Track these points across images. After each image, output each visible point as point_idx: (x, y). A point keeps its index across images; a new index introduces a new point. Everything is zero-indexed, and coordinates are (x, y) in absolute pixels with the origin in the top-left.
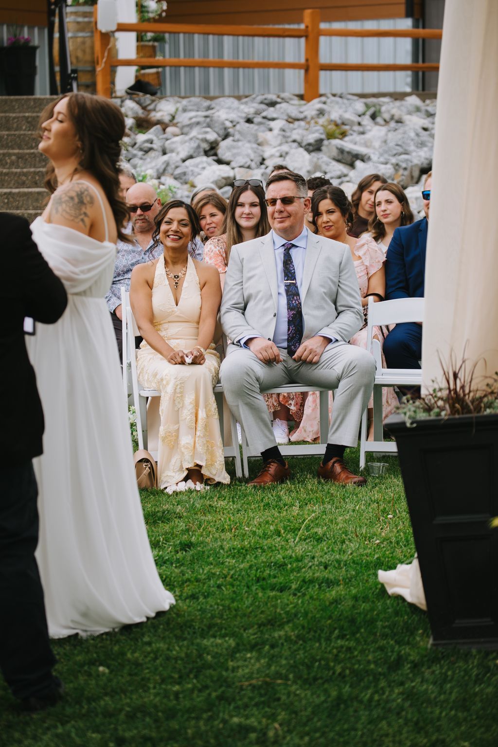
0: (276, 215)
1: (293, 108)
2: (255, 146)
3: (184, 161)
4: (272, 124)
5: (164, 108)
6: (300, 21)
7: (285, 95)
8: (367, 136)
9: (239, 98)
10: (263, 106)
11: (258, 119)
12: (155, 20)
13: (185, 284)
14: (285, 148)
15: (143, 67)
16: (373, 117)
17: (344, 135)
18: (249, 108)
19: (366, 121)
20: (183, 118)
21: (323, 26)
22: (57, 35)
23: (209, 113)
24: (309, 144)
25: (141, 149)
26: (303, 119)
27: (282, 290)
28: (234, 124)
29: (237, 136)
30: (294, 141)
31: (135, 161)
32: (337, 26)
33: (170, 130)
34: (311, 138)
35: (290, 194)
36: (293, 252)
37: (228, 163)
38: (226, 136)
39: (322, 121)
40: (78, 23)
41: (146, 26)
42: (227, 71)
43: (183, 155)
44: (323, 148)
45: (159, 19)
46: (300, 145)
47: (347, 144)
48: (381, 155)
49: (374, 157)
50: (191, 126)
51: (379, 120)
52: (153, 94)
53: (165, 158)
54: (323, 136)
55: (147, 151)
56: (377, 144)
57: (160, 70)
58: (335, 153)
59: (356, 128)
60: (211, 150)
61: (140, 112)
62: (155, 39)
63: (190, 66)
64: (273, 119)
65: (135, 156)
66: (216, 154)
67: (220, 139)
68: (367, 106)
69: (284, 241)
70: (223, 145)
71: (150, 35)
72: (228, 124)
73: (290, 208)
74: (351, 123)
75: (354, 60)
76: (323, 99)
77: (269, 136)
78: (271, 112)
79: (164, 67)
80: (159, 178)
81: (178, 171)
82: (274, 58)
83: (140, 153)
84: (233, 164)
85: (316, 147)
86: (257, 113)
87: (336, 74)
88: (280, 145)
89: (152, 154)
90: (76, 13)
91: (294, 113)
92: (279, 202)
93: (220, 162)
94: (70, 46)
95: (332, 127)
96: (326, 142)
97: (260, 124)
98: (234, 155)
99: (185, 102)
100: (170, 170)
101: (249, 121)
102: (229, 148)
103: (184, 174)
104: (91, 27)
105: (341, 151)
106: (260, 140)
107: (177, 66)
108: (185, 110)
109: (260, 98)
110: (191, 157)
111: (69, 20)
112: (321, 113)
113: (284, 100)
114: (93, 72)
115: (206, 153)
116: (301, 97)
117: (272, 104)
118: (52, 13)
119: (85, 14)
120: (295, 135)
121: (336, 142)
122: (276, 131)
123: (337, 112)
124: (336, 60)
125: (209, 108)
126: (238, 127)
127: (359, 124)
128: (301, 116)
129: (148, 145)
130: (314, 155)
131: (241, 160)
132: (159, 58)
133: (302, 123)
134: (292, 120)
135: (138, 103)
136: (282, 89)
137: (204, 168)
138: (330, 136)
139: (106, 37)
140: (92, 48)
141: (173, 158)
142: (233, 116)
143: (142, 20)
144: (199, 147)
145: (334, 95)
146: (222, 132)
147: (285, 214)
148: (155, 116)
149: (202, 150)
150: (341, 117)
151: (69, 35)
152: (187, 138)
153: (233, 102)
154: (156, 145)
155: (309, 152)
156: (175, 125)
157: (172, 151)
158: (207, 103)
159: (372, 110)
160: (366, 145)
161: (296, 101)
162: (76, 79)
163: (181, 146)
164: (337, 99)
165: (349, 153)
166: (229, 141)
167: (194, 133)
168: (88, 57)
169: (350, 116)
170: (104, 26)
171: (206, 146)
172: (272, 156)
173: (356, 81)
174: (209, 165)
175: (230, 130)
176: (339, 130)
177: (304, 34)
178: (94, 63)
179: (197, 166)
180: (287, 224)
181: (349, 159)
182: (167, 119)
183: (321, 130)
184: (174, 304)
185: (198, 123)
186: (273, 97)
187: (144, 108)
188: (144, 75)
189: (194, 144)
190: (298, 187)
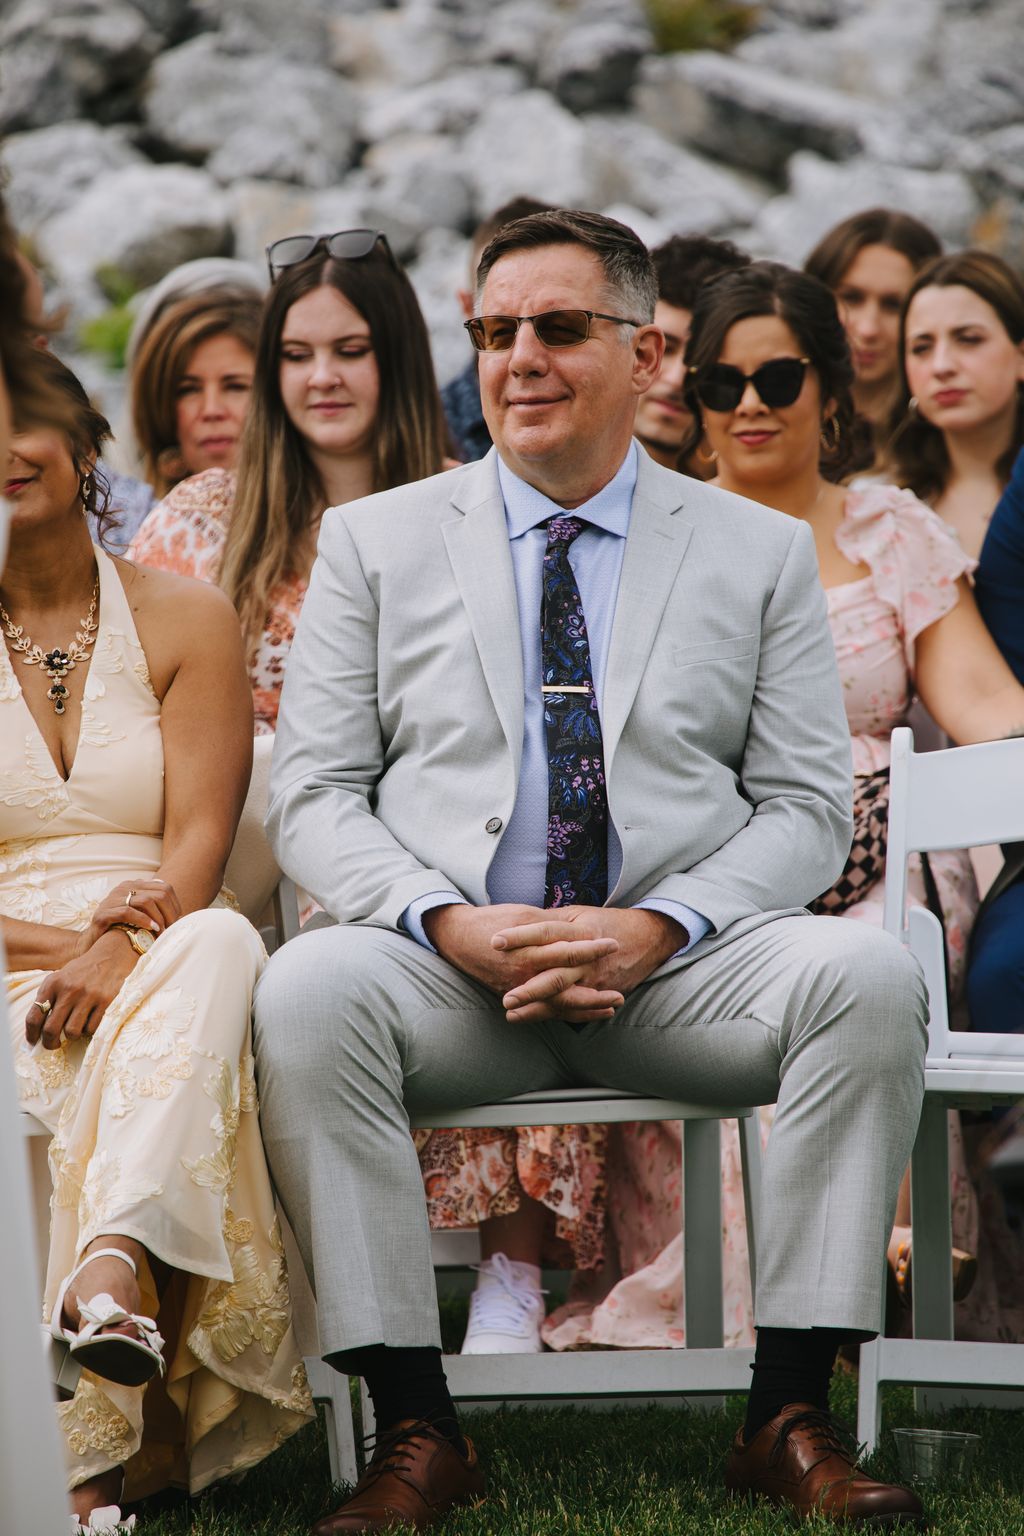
0: (515, 389)
2: (320, 79)
13: (93, 688)
14: (461, 91)
17: (735, 30)
24: (575, 77)
27: (535, 723)
30: (505, 60)
34: (584, 44)
35: (575, 300)
37: (196, 159)
38: (184, 28)
44: (645, 97)
46: (535, 75)
47: (754, 78)
48: (914, 127)
49: (881, 139)
54: (640, 39)
56: (892, 76)
58: (695, 116)
60: (115, 94)
66: (135, 116)
67: (157, 40)
69: (547, 509)
70: (176, 68)
73: (571, 361)
77: (384, 31)
84: (222, 164)
85: (610, 87)
88: (438, 76)
92: (525, 331)
93: (158, 151)
96: (654, 68)
98: (228, 122)
102: (200, 88)
105: (727, 108)
106: (346, 51)
115: (93, 108)
121: (702, 66)
130: (600, 130)
131: (252, 147)
137: (83, 183)
138: (673, 37)
144: (54, 78)
147: (547, 387)
149: (67, 94)
155: (576, 112)
160: (840, 80)
166: (198, 52)
171: (84, 73)
172: (403, 131)
174: (111, 164)
176: (717, 11)
179: (49, 167)
180: (556, 428)
181: (758, 143)
183: (631, 5)
184: (52, 770)
189: (32, 65)
190: (611, 276)
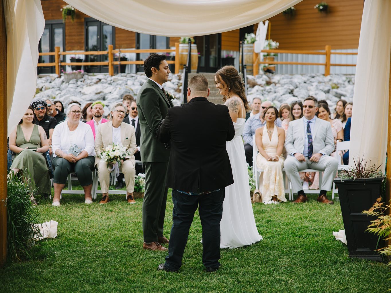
0: (306, 111)
1: (321, 78)
2: (306, 91)
3: (282, 95)
4: (313, 84)
5: (276, 78)
6: (324, 49)
7: (318, 74)
8: (346, 88)
9: (302, 75)
10: (310, 78)
11: (308, 82)
12: (274, 49)
13: (273, 134)
14: (317, 92)
15: (270, 64)
16: (349, 82)
17: (338, 88)
18: (305, 78)
19: (346, 83)
20: (282, 82)
21: (332, 51)
22: (241, 54)
23: (291, 80)
24: (326, 91)
25: (267, 91)
26: (324, 82)
27: (307, 137)
28: (300, 83)
29: (301, 88)
30: (321, 90)
31: (265, 95)
32: (338, 51)
33: (277, 85)
34: (326, 89)
35: (312, 105)
36: (310, 124)
37: (297, 97)
38: (297, 87)
39: (330, 83)
40: (248, 50)
41: (271, 51)
42: (299, 66)
43: (282, 93)
44: (330, 92)
45: (276, 49)
46: (322, 91)
47: (339, 91)
49: (348, 95)
50: (285, 84)
51: (351, 83)
52: (272, 73)
53: (275, 95)
54: (330, 88)
55: (269, 92)
56: (350, 91)
57: (276, 66)
58: (334, 94)
59: (343, 86)
60: (291, 92)
61: (268, 80)
62: (274, 55)
63: (287, 64)
64: (313, 82)
65: (265, 94)
66: (293, 94)
67: (294, 88)
68: (347, 78)
69: (308, 120)
70: (295, 90)
71: (272, 54)
72: (298, 84)
73: (311, 109)
74: (341, 84)
75: (343, 62)
76: (331, 76)
77: (311, 88)
78: (313, 80)
79: (277, 64)
80: (273, 101)
81: (279, 99)
82: (316, 62)
83: (267, 93)
84: (299, 97)
85: (328, 92)
86: (308, 80)
87: (337, 67)
88: (316, 90)
89: (271, 93)
90: (248, 47)
91: (321, 80)
92: (308, 107)
93: (294, 96)
94: (245, 58)
95: (334, 85)
96: (331, 90)
97: (308, 84)
98: (299, 94)
99: (283, 76)
100: (277, 98)
101: (305, 83)
102: (298, 92)
103: (281, 100)
104: (252, 51)
105: (336, 93)
106: (308, 89)
107: (282, 64)
108: (283, 79)
109: (309, 75)
110: (284, 94)
111: (245, 49)
112: (330, 80)
113: (318, 76)
114: (252, 66)
115: (290, 93)
116: (324, 75)
117: (313, 77)
118: (240, 47)
119: (251, 47)
120: (321, 88)
121: (335, 90)
122: (314, 86)
123: (335, 80)
124: (337, 63)
125: (291, 78)
126: (301, 85)
127: (344, 84)
128: (323, 81)
129: (269, 90)
130: (327, 94)
131: (302, 96)
132: (275, 61)
133: (324, 84)
134: (320, 82)
135: (268, 76)
136: (318, 72)
137: (288, 98)
138: (333, 88)
139: (257, 55)
140: (252, 58)
141: (278, 94)
142: (300, 81)
143: (270, 49)
144: (287, 91)
145: (335, 74)
146: (295, 86)
147: (309, 111)
148: (273, 81)
149: (288, 93)
150: (337, 82)
151: (245, 54)
152: (283, 88)
153: (300, 76)
154: (273, 90)
155: (325, 93)
156: (280, 84)
157: (278, 92)
158: (290, 76)
159: (348, 80)
160: (346, 91)
161: (322, 76)
162: (246, 68)
163: (281, 90)
164: (337, 76)
165: (339, 94)
166: (298, 89)
167: (286, 86)
168: (251, 61)
169: (340, 81)
170: (256, 51)
171: (290, 91)
173: (344, 70)
174: (290, 97)
175: (298, 86)
176: (337, 86)
177: (326, 54)
178: (253, 63)
179: (286, 97)
180: (309, 115)
181: (339, 96)
182: (277, 82)
183: (330, 86)
184: (269, 141)
185: (287, 83)
186: (314, 75)
187: (269, 78)
188: (270, 67)
189: (285, 90)
190: (315, 103)
